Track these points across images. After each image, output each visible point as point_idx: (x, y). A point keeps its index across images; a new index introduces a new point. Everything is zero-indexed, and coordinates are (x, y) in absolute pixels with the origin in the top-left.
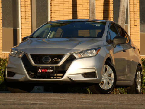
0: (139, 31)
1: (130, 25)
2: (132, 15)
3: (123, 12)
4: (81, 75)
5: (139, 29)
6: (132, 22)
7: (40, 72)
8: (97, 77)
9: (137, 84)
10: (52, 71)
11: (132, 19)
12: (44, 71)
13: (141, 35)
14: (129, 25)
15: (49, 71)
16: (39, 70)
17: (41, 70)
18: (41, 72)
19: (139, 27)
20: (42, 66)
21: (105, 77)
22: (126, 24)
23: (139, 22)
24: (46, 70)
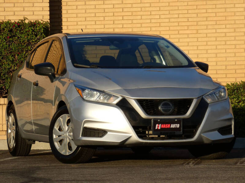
7: (158, 129)
10: (178, 127)
12: (164, 126)
15: (173, 126)
16: (157, 125)
17: (160, 125)
18: (159, 128)
20: (161, 119)
24: (169, 125)
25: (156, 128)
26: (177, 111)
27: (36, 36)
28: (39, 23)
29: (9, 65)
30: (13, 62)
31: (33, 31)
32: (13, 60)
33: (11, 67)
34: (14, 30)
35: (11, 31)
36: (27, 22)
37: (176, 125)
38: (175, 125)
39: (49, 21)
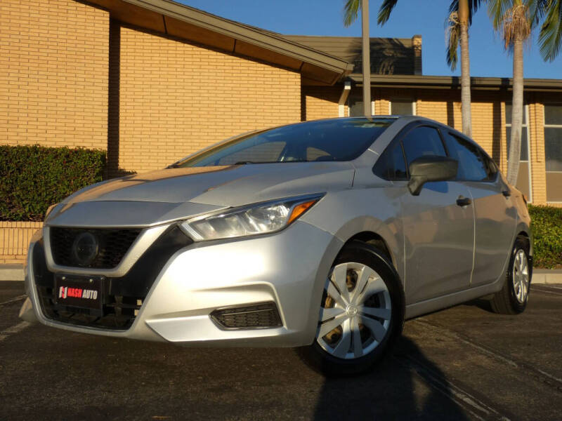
0: (544, 170)
1: (532, 162)
2: (534, 148)
3: (516, 140)
4: (207, 317)
5: (544, 166)
6: (534, 157)
7: (62, 298)
8: (285, 326)
9: (515, 286)
10: (95, 298)
11: (534, 154)
12: (72, 293)
13: (547, 174)
14: (529, 161)
15: (86, 294)
16: (61, 289)
17: (66, 288)
18: (65, 297)
19: (544, 163)
20: (67, 275)
21: (347, 310)
22: (521, 159)
23: (544, 157)
24: (80, 291)
25: (60, 296)
26: (104, 258)
27: (93, 162)
28: (97, 151)
29: (64, 189)
30: (68, 186)
31: (90, 157)
32: (69, 185)
33: (66, 192)
34: (71, 156)
35: (67, 156)
36: (85, 149)
37: (92, 291)
38: (90, 291)
39: (107, 149)
